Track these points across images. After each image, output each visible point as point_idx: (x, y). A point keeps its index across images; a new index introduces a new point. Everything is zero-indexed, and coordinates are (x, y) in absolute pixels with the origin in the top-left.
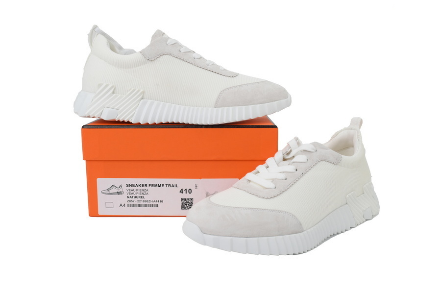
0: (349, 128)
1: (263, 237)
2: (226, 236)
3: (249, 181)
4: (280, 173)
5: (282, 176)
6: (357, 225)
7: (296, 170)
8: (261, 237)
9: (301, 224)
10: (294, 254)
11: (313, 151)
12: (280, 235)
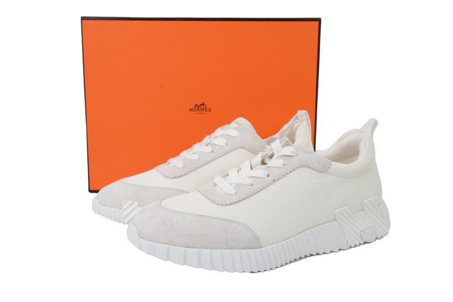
0: (361, 131)
1: (206, 249)
2: (163, 243)
3: (215, 185)
4: (249, 177)
5: (249, 181)
6: (351, 247)
7: (268, 176)
8: (204, 248)
9: (257, 239)
10: (252, 272)
11: (293, 155)
12: (228, 249)
